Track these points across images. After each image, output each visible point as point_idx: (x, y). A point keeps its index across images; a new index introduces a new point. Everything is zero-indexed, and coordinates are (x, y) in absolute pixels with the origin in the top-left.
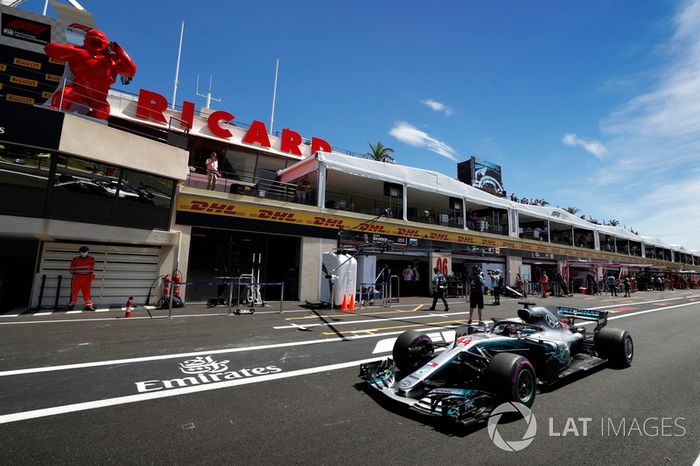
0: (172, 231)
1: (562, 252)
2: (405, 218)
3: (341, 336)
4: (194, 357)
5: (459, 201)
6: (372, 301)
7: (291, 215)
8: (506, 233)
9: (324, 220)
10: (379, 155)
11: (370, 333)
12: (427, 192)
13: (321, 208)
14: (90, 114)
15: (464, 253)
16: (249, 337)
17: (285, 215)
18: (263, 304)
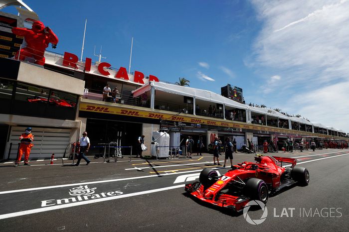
0: (76, 121)
1: (273, 130)
2: (194, 114)
3: (158, 174)
4: (78, 186)
5: (221, 105)
6: (178, 155)
7: (137, 113)
8: (245, 121)
9: (153, 115)
10: (182, 83)
11: (174, 172)
12: (206, 101)
13: (152, 109)
14: (35, 63)
15: (223, 131)
16: (111, 174)
17: (134, 112)
18: (122, 157)
